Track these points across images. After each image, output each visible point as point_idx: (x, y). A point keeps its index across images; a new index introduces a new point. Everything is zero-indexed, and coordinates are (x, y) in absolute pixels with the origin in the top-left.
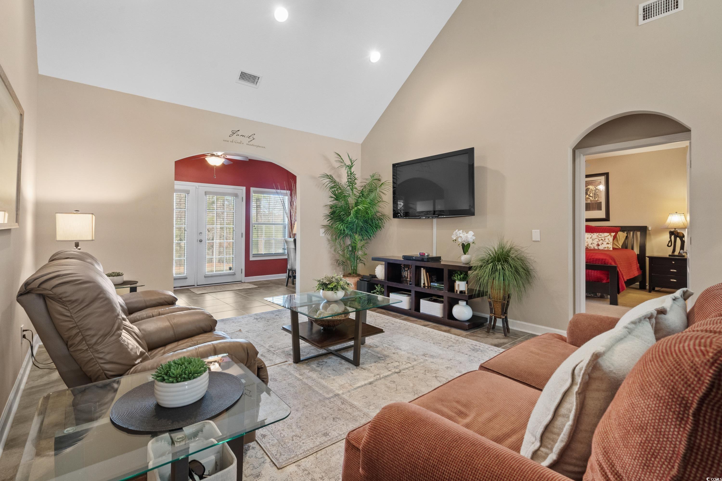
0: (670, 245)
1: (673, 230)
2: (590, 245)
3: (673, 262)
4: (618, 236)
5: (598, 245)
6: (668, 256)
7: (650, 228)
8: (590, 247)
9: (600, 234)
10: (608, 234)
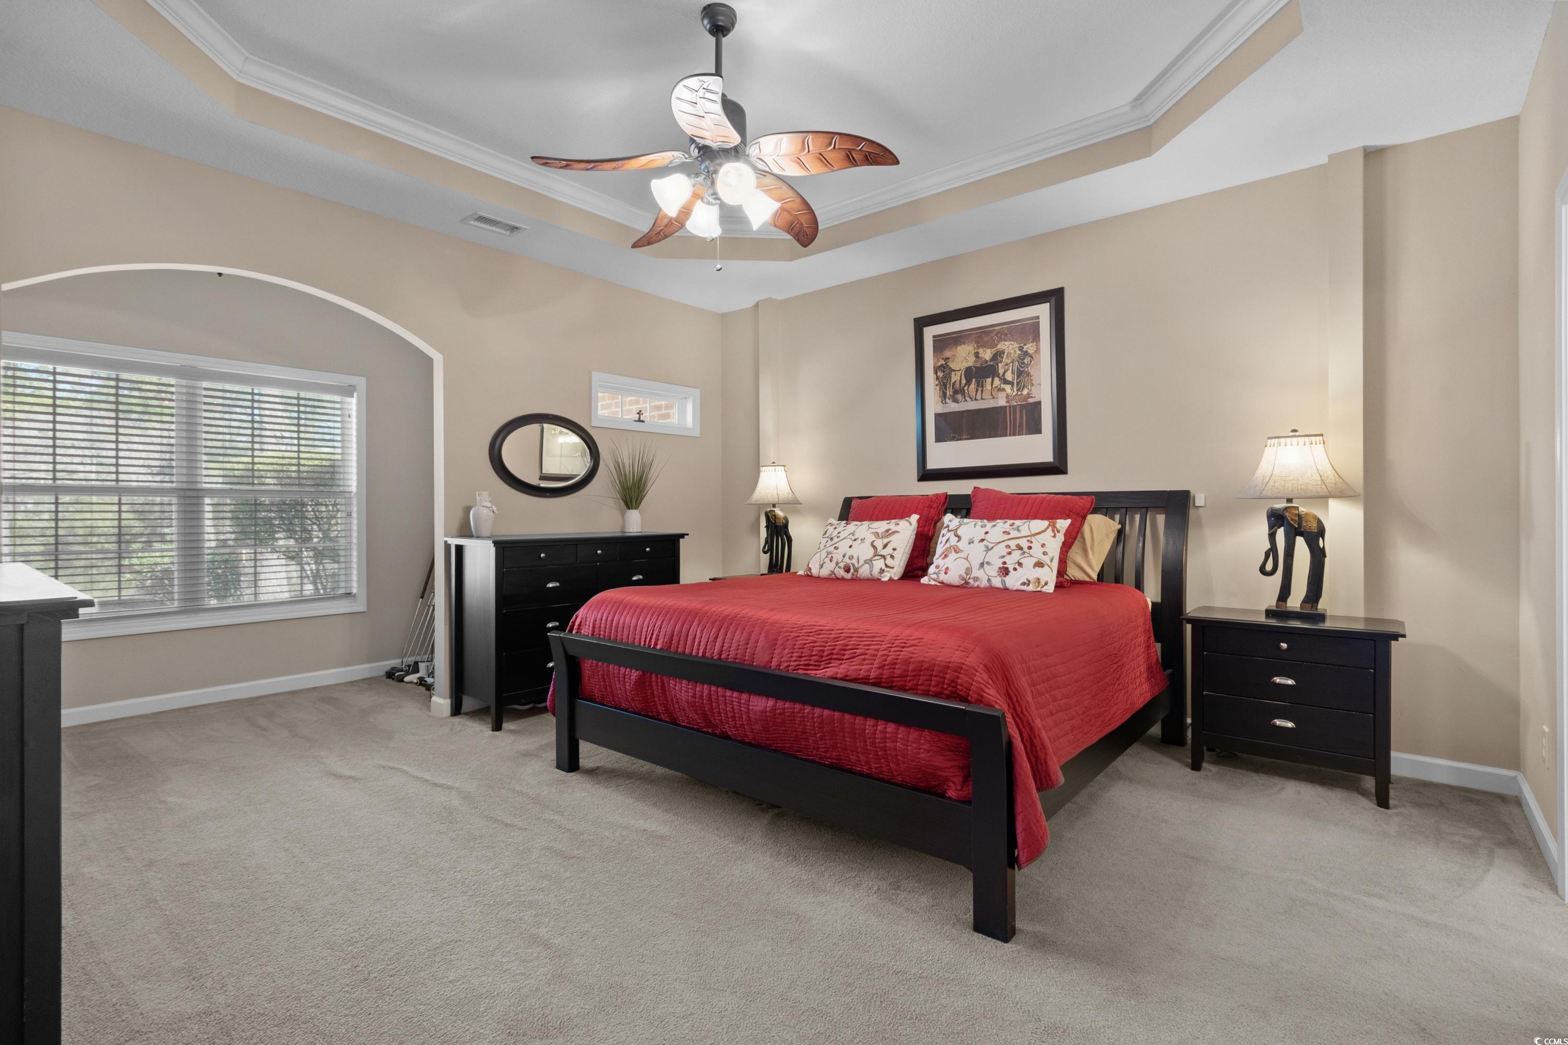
0: (1269, 566)
1: (1280, 505)
2: (976, 573)
3: (1284, 645)
4: (1086, 529)
5: (1005, 571)
6: (1262, 619)
7: (1200, 501)
8: (976, 579)
9: (1018, 523)
10: (1045, 523)
